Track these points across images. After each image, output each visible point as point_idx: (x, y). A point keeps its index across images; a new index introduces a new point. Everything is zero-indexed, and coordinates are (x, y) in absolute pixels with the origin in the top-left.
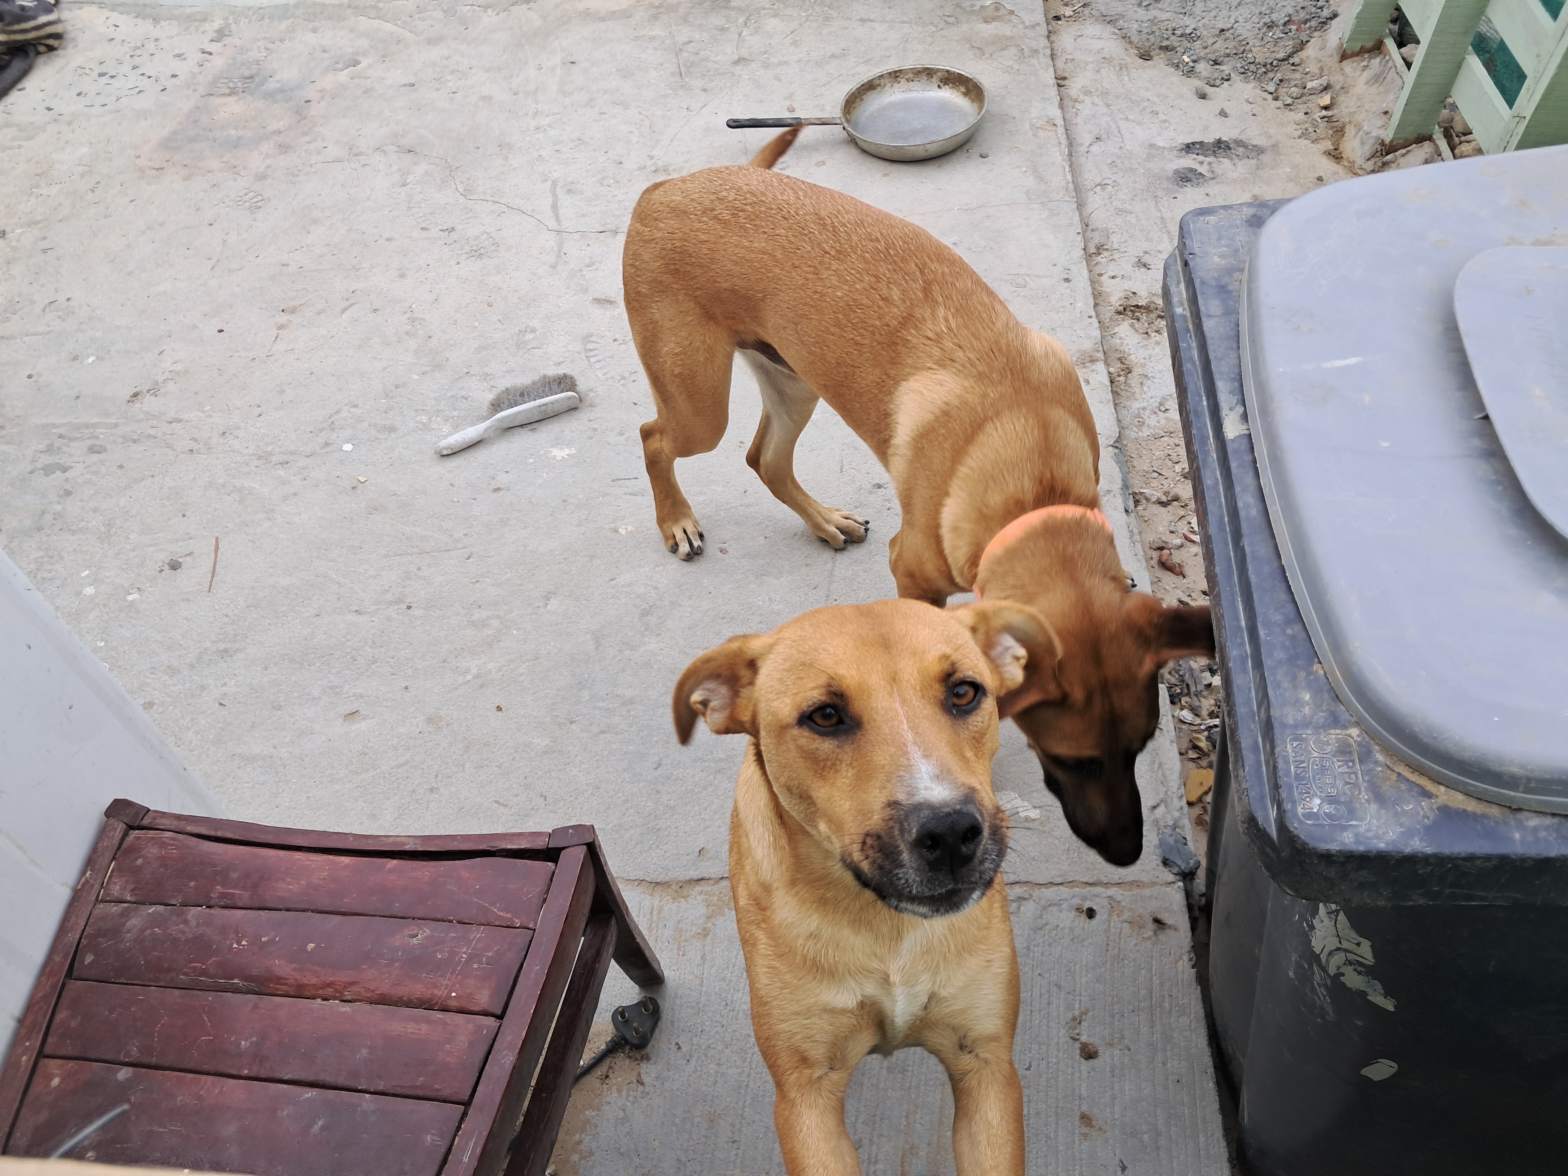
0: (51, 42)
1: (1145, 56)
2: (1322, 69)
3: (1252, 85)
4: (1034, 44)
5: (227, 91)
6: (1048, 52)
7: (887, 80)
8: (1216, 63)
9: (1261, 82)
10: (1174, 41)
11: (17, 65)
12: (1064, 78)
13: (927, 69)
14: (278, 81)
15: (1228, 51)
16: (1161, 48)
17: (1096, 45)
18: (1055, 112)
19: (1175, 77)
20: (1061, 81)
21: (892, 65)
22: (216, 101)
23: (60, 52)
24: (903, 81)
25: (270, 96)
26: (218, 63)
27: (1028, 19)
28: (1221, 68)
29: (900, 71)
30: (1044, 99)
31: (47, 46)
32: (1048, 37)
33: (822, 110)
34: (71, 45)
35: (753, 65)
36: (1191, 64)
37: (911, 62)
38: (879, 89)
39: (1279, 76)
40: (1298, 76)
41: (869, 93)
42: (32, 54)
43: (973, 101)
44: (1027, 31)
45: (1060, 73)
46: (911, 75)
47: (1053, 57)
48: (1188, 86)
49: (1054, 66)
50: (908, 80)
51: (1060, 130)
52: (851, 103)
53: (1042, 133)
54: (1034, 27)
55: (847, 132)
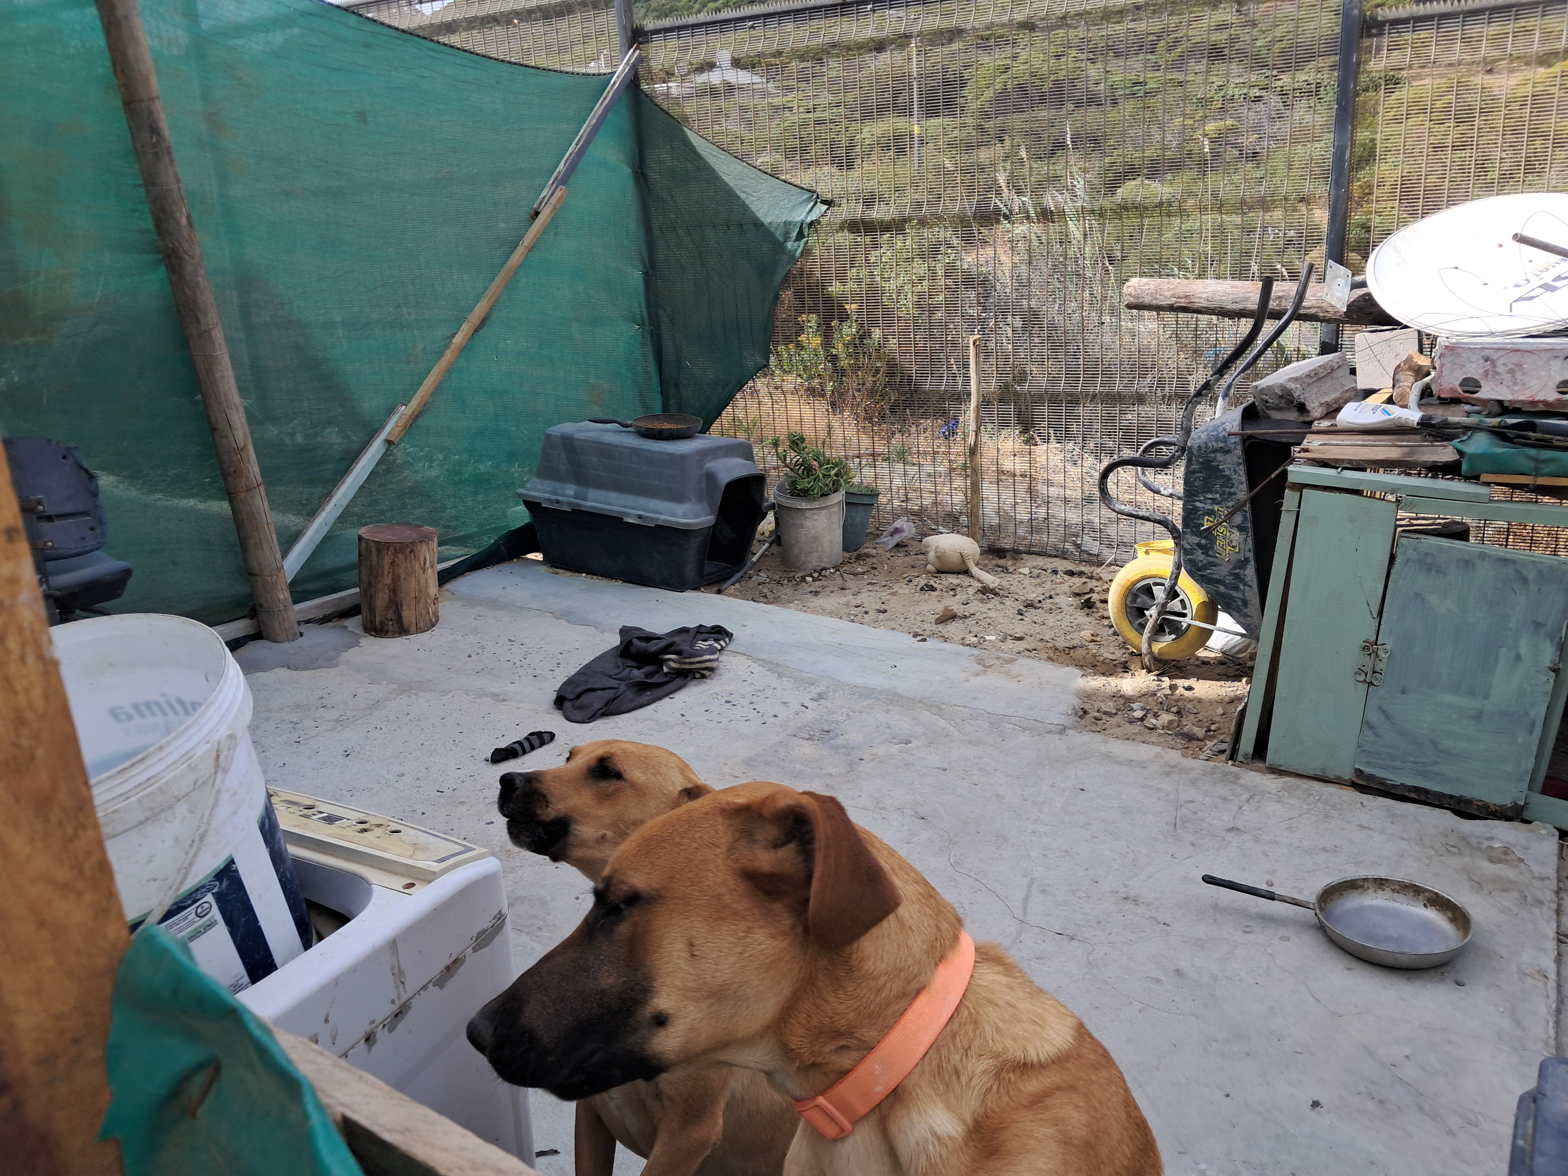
0: (704, 672)
4: (1539, 894)
5: (807, 736)
6: (1554, 906)
7: (1371, 885)
11: (678, 682)
13: (1415, 885)
14: (846, 740)
18: (1549, 965)
21: (1381, 873)
22: (797, 741)
23: (708, 681)
24: (1388, 890)
25: (836, 748)
26: (809, 715)
27: (1537, 870)
29: (1387, 880)
30: (1539, 949)
31: (702, 675)
32: (1557, 893)
33: (1300, 892)
34: (716, 678)
35: (1245, 836)
37: (1401, 876)
38: (1361, 890)
41: (1351, 891)
42: (690, 677)
43: (1458, 929)
44: (1535, 881)
45: (1563, 929)
46: (1397, 887)
47: (1559, 912)
49: (1558, 921)
50: (1393, 891)
51: (1552, 984)
52: (1330, 894)
53: (1529, 980)
54: (1542, 879)
55: (1319, 919)
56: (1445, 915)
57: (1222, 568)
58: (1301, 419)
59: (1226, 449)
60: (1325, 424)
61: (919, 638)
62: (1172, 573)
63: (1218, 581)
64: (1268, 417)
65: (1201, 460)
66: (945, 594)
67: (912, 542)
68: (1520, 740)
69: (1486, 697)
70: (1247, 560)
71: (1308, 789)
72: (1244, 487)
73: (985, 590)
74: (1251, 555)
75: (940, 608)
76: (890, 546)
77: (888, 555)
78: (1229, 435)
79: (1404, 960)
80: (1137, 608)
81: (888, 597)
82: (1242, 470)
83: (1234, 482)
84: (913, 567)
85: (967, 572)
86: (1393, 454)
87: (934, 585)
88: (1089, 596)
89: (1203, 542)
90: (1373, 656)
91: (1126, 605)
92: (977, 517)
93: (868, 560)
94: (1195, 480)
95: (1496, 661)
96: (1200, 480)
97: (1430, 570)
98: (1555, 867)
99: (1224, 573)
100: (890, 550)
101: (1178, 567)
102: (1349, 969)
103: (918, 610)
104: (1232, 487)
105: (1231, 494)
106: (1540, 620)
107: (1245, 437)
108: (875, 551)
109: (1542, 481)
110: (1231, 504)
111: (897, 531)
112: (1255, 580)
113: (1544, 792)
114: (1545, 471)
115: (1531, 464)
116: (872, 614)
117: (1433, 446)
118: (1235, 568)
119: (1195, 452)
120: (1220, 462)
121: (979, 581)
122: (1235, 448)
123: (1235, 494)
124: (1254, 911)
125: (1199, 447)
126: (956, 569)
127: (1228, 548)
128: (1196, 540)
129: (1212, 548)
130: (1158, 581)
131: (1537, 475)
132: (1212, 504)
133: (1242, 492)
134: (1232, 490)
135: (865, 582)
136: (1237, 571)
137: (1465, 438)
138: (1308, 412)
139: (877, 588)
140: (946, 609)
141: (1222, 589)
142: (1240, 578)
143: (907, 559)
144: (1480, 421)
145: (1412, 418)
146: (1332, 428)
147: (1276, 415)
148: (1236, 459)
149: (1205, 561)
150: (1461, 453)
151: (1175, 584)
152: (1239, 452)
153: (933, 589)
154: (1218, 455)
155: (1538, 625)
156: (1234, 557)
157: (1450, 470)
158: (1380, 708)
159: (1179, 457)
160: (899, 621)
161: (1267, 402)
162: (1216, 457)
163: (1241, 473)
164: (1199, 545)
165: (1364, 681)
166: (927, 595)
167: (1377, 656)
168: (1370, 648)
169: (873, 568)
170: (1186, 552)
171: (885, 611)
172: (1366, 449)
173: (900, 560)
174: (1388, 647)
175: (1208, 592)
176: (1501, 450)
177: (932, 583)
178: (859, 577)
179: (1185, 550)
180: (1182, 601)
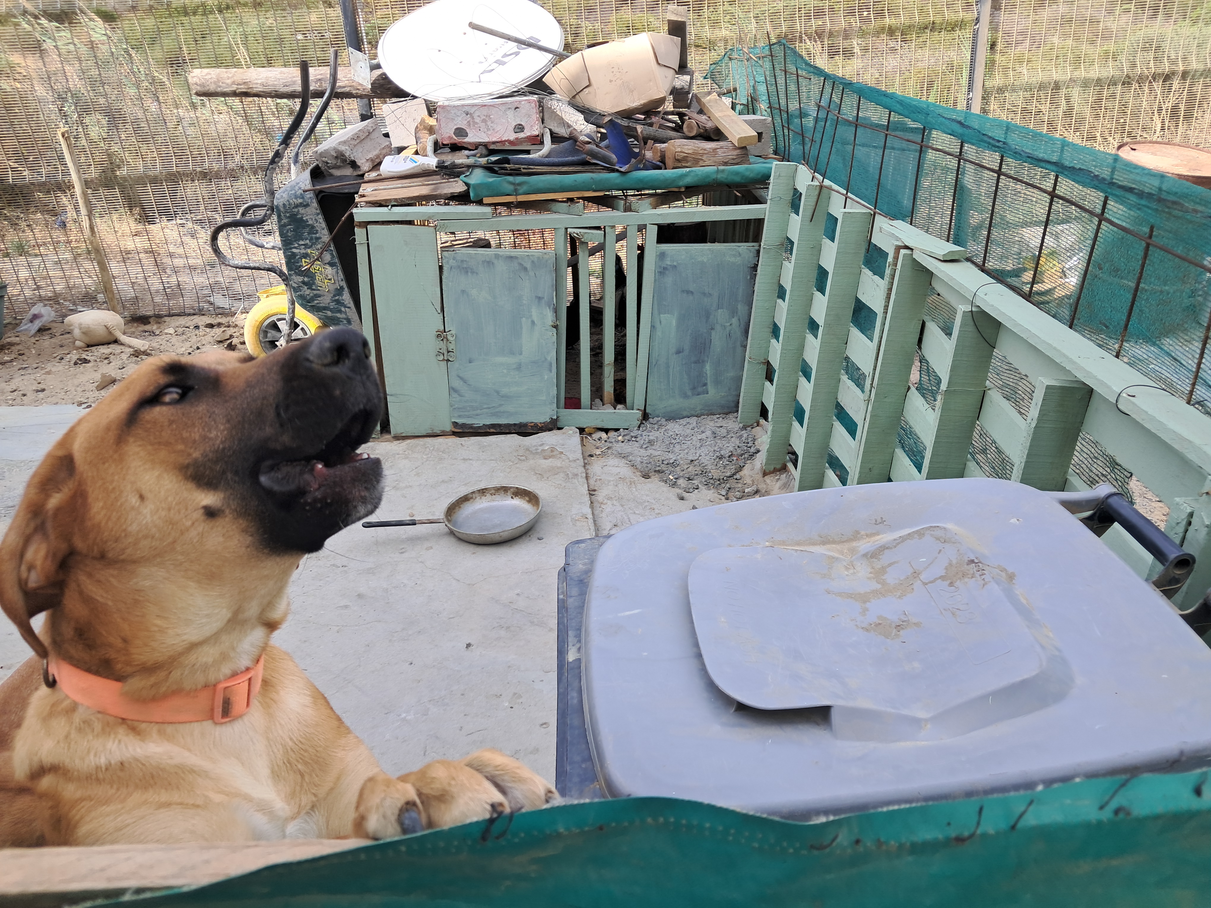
1: (646, 476)
2: (753, 481)
3: (712, 491)
4: (575, 471)
6: (584, 475)
7: (477, 495)
8: (689, 479)
9: (718, 490)
10: (663, 467)
12: (595, 490)
13: (503, 487)
15: (696, 472)
16: (655, 471)
17: (615, 470)
18: (588, 511)
19: (665, 488)
20: (592, 492)
21: (482, 486)
24: (488, 495)
27: (572, 456)
28: (693, 482)
29: (486, 489)
30: (581, 503)
32: (584, 466)
33: (433, 515)
36: (674, 480)
37: (494, 483)
38: (472, 500)
39: (728, 485)
40: (740, 485)
41: (465, 503)
43: (534, 505)
44: (571, 463)
45: (592, 487)
46: (493, 491)
47: (587, 478)
48: (672, 493)
49: (588, 483)
50: (491, 494)
51: (591, 521)
52: (451, 510)
53: (578, 523)
54: (575, 461)
55: (448, 527)
56: (524, 500)
57: (325, 297)
58: (355, 173)
59: (305, 203)
60: (373, 175)
61: (84, 406)
62: (289, 309)
63: (325, 308)
64: (331, 175)
65: (288, 215)
66: (100, 364)
67: (55, 325)
68: (546, 377)
69: (521, 354)
70: (342, 288)
71: (425, 444)
72: (326, 232)
73: (137, 353)
74: (343, 284)
75: (98, 376)
76: (33, 332)
77: (33, 340)
78: (305, 191)
79: (505, 535)
80: (269, 341)
81: (43, 377)
82: (320, 218)
83: (317, 229)
84: (62, 346)
85: (116, 341)
86: (424, 191)
87: (86, 358)
88: (230, 341)
89: (306, 279)
90: (445, 340)
91: (260, 341)
92: (112, 292)
93: (13, 348)
94: (288, 232)
95: (521, 328)
96: (291, 231)
97: (467, 272)
98: (580, 451)
99: (329, 301)
100: (34, 336)
101: (293, 303)
102: (474, 553)
103: (76, 382)
104: (317, 233)
105: (318, 239)
106: (540, 295)
107: (317, 192)
108: (18, 339)
109: (521, 198)
110: (319, 246)
111: (35, 317)
112: (352, 303)
113: (566, 407)
114: (521, 191)
115: (511, 188)
116: (31, 396)
117: (449, 182)
118: (335, 296)
119: (282, 209)
120: (303, 214)
121: (130, 347)
122: (312, 202)
123: (320, 238)
124: (404, 537)
125: (284, 204)
126: (105, 340)
127: (326, 281)
128: (300, 279)
129: (314, 283)
130: (280, 317)
131: (516, 195)
132: (305, 249)
133: (325, 236)
134: (318, 235)
135: (16, 368)
136: (337, 298)
137: (468, 174)
138: (359, 167)
139: (30, 371)
140: (103, 376)
141: (329, 313)
142: (340, 303)
143: (53, 340)
144: (476, 161)
145: (431, 164)
146: (379, 178)
147: (337, 173)
148: (314, 211)
149: (311, 295)
150: (467, 184)
151: (293, 317)
152: (315, 204)
153: (86, 361)
154: (300, 209)
155: (540, 299)
156: (332, 288)
157: (463, 198)
158: (459, 377)
159: (271, 215)
160: (60, 396)
161: (327, 163)
162: (298, 211)
163: (321, 220)
164: (304, 283)
165: (444, 360)
166: (81, 368)
167: (447, 340)
168: (442, 335)
169: (20, 355)
170: (295, 290)
171: (43, 390)
172: (405, 190)
173: (46, 342)
174: (453, 332)
175: (320, 319)
176: (491, 179)
177: (84, 356)
178: (7, 365)
179: (294, 288)
180: (302, 329)
